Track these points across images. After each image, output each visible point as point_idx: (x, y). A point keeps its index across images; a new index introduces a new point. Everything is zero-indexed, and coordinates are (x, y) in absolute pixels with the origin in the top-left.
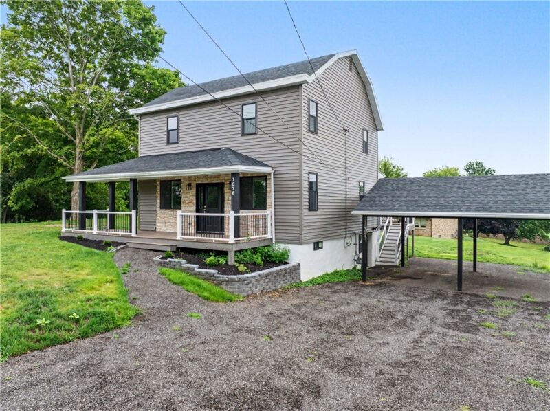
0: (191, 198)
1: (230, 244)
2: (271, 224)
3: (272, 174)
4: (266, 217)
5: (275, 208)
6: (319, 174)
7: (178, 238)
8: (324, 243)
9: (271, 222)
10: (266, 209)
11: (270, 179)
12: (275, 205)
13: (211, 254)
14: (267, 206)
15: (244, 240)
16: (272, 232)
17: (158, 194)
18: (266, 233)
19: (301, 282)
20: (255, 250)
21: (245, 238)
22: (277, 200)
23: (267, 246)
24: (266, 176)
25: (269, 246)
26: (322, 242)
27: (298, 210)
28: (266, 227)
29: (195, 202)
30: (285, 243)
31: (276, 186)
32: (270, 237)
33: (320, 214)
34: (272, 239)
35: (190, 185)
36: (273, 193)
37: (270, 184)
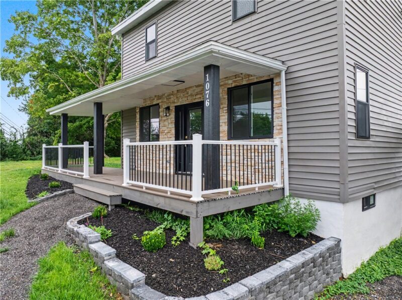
0: (170, 126)
1: (193, 202)
2: (282, 163)
3: (283, 74)
4: (271, 150)
5: (288, 134)
6: (370, 73)
7: (124, 185)
8: (377, 197)
9: (281, 160)
10: (272, 137)
11: (279, 83)
12: (288, 129)
13: (166, 216)
14: (275, 131)
15: (227, 193)
16: (283, 177)
17: (138, 124)
18: (273, 178)
19: (342, 278)
20: (249, 211)
21: (230, 189)
22: (291, 119)
23: (274, 202)
24: (271, 80)
25: (278, 201)
26: (374, 195)
27: (336, 136)
28: (273, 168)
29: (173, 131)
30: (309, 198)
31: (290, 95)
32: (280, 186)
33: (373, 144)
34: (283, 189)
35: (168, 108)
36: (284, 106)
37: (280, 91)
